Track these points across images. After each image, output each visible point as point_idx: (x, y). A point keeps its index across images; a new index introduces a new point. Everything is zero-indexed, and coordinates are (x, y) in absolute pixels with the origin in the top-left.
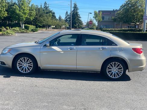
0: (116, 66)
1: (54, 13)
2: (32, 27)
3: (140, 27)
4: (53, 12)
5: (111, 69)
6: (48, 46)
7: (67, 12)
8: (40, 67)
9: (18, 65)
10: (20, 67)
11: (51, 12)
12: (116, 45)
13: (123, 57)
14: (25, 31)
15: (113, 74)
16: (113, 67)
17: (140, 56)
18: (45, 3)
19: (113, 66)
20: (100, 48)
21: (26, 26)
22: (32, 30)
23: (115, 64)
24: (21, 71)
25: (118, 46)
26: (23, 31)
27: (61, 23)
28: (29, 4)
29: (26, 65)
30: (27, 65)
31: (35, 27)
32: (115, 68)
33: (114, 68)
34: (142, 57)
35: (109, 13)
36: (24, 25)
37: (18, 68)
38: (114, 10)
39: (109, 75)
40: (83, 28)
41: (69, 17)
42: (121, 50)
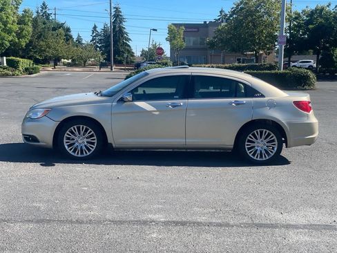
0: (263, 136)
1: (68, 30)
2: (24, 63)
3: (263, 61)
4: (65, 26)
5: (254, 142)
6: (129, 101)
7: (95, 27)
8: (111, 144)
9: (65, 141)
10: (69, 146)
11: (61, 26)
12: (263, 96)
13: (277, 119)
14: (11, 73)
15: (259, 152)
16: (257, 139)
17: (308, 116)
18: (44, 6)
19: (258, 137)
20: (231, 103)
21: (12, 60)
22: (27, 69)
23: (261, 132)
24: (73, 154)
25: (266, 99)
26: (6, 71)
27: (85, 54)
28: (17, 8)
29: (81, 140)
30: (85, 140)
31: (32, 62)
32: (262, 141)
33: (259, 141)
34: (312, 118)
35: (196, 30)
36: (5, 58)
37: (66, 147)
38: (205, 22)
39: (250, 155)
40: (166, 64)
41: (99, 37)
42: (273, 105)
